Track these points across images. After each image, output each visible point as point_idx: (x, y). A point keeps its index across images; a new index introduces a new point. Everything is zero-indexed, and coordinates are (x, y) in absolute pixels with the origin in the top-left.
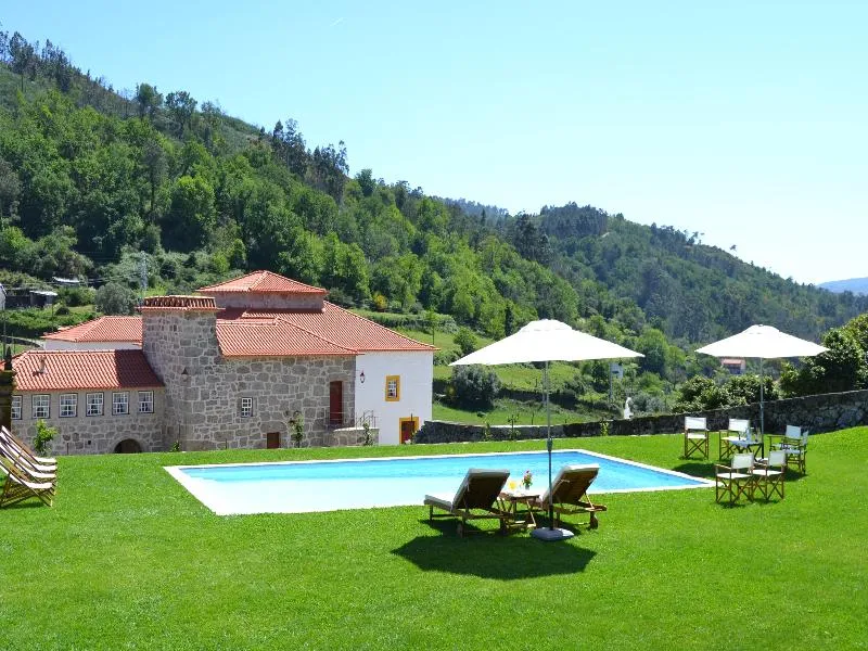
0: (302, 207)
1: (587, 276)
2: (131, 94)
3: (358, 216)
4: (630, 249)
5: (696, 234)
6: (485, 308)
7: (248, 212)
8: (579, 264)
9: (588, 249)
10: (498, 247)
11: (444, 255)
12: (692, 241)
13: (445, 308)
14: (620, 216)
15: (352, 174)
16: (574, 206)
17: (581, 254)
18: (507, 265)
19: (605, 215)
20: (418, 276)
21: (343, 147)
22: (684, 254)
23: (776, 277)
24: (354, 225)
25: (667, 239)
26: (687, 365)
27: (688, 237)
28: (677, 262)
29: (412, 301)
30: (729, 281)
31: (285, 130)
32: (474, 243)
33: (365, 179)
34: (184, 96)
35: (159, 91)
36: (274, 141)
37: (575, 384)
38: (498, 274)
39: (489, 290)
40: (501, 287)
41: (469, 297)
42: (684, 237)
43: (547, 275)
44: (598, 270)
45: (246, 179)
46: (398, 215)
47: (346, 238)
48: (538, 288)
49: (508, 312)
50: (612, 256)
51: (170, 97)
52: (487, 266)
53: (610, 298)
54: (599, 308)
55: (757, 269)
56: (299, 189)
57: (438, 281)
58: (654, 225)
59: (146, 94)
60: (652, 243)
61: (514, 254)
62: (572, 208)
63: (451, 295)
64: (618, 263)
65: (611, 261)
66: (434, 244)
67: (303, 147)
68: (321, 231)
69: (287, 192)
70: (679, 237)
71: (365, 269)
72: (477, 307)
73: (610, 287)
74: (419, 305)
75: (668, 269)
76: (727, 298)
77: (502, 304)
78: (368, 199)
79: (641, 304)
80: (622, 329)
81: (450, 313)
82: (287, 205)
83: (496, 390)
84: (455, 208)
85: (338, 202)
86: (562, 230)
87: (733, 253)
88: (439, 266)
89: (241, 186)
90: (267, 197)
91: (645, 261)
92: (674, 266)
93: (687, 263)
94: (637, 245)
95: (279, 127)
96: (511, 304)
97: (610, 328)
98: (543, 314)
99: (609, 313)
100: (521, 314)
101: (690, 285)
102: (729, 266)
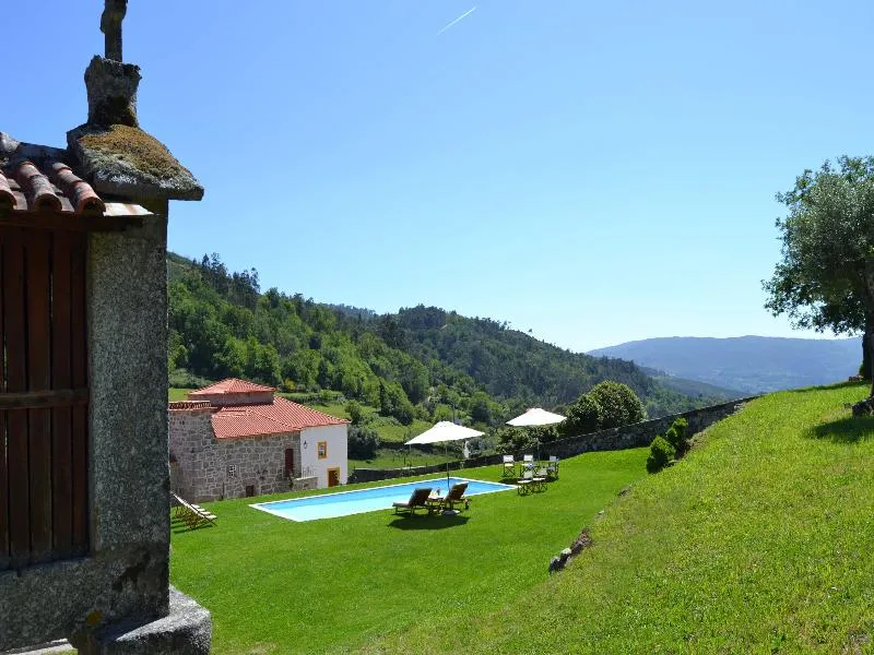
0: (230, 319)
1: (434, 357)
3: (270, 323)
4: (462, 336)
5: (505, 323)
6: (365, 385)
7: (188, 325)
8: (428, 348)
9: (434, 337)
10: (368, 339)
11: (333, 348)
12: (503, 327)
13: (337, 386)
14: (454, 313)
15: (263, 291)
16: (422, 306)
17: (429, 341)
18: (378, 353)
19: (444, 312)
20: (316, 365)
21: (254, 272)
22: (498, 337)
24: (267, 331)
25: (487, 327)
27: (501, 325)
28: (493, 343)
29: (312, 382)
30: (528, 354)
31: (211, 261)
32: (355, 338)
33: (272, 294)
36: (203, 268)
38: (373, 360)
39: (366, 371)
40: (375, 368)
41: (353, 377)
43: (406, 358)
44: (440, 352)
45: (185, 301)
46: (299, 321)
47: (262, 340)
48: (401, 368)
49: (382, 387)
50: (450, 341)
52: (364, 354)
53: (450, 371)
54: (443, 379)
56: (226, 306)
57: (331, 368)
60: (477, 330)
61: (383, 345)
62: (421, 308)
63: (341, 376)
64: (454, 346)
65: (450, 344)
66: (325, 339)
67: (225, 273)
68: (244, 336)
69: (217, 308)
70: (495, 325)
71: (278, 364)
72: (359, 383)
73: (450, 363)
74: (317, 386)
75: (488, 348)
76: (528, 366)
77: (376, 382)
78: (275, 310)
79: (471, 373)
80: (459, 393)
81: (341, 390)
82: (217, 319)
83: (378, 444)
84: (340, 313)
85: (254, 313)
86: (415, 324)
87: (531, 335)
88: (330, 357)
89: (182, 306)
90: (203, 313)
91: (473, 343)
92: (491, 346)
93: (501, 343)
94: (467, 333)
95: (206, 259)
96: (383, 380)
97: (452, 394)
98: (405, 386)
99: (450, 383)
100: (392, 387)
101: (503, 358)
102: (528, 344)
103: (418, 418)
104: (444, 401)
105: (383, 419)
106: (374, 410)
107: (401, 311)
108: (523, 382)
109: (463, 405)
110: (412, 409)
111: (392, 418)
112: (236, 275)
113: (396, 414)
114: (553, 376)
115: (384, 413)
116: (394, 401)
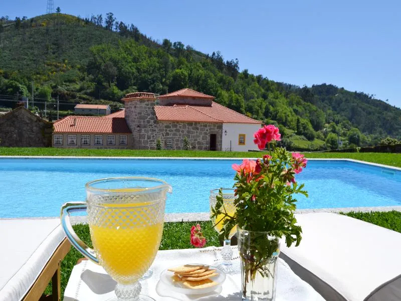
0: (221, 80)
1: (329, 109)
2: (161, 42)
3: (242, 85)
4: (346, 100)
5: (372, 95)
6: (289, 119)
7: (201, 82)
8: (327, 105)
9: (330, 100)
10: (295, 97)
11: (274, 100)
12: (371, 98)
13: (274, 118)
14: (343, 88)
15: (241, 71)
16: (325, 84)
17: (327, 102)
18: (298, 104)
19: (337, 88)
20: (264, 106)
21: (237, 61)
22: (368, 102)
24: (240, 88)
25: (361, 97)
26: (368, 142)
27: (370, 96)
28: (365, 105)
29: (261, 115)
30: (385, 112)
31: (216, 55)
32: (286, 96)
33: (245, 73)
34: (180, 44)
35: (171, 41)
36: (212, 59)
37: (324, 147)
38: (295, 107)
39: (291, 112)
40: (296, 111)
41: (283, 114)
42: (368, 96)
43: (314, 108)
44: (333, 107)
45: (200, 71)
46: (257, 85)
47: (237, 92)
48: (310, 112)
49: (298, 120)
50: (339, 102)
51: (175, 43)
52: (290, 104)
53: (338, 117)
54: (334, 121)
55: (397, 108)
56: (220, 74)
57: (271, 109)
58: (356, 92)
59: (166, 42)
60: (355, 98)
61: (301, 100)
62: (324, 85)
63: (277, 113)
64: (341, 105)
65: (339, 104)
66: (271, 96)
67: (222, 61)
68: (228, 90)
69: (215, 76)
70: (366, 96)
71: (244, 104)
72: (286, 118)
73: (338, 114)
74: (264, 117)
75: (361, 107)
76: (384, 119)
77: (296, 117)
78: (247, 80)
79: (350, 119)
80: (342, 128)
81: (276, 120)
82: (215, 80)
84: (279, 85)
85: (235, 81)
86: (320, 93)
87: (387, 102)
88: (273, 104)
89: (198, 73)
90: (207, 77)
91: (352, 104)
92: (363, 106)
93: (368, 105)
94: (349, 98)
95: (214, 54)
96: (299, 117)
97: (338, 128)
98: (312, 122)
99: (337, 123)
100: (303, 121)
101: (370, 113)
102: (385, 107)
103: (317, 138)
104: (334, 131)
105: (298, 137)
106: (293, 131)
107: (313, 86)
108: (380, 127)
109: (344, 135)
110: (315, 133)
111: (303, 137)
112: (227, 62)
113: (305, 135)
114: (399, 125)
115: (299, 133)
116: (305, 128)
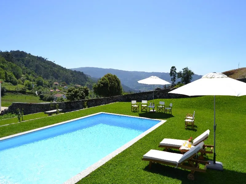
1: (23, 66)
4: (32, 61)
8: (21, 63)
9: (23, 60)
12: (46, 60)
14: (30, 54)
17: (21, 61)
18: (3, 62)
19: (26, 53)
22: (44, 62)
23: (63, 67)
25: (40, 59)
26: (47, 84)
28: (43, 64)
30: (53, 68)
37: (24, 88)
38: (2, 65)
40: (3, 67)
42: (44, 59)
43: (14, 65)
44: (25, 65)
48: (12, 68)
49: (6, 73)
53: (29, 70)
54: (27, 72)
55: (59, 66)
58: (38, 56)
60: (38, 60)
61: (5, 60)
62: (18, 51)
64: (30, 63)
65: (28, 63)
70: (43, 59)
73: (29, 68)
75: (41, 65)
76: (54, 71)
77: (4, 71)
79: (36, 72)
80: (32, 77)
83: (5, 91)
86: (16, 56)
87: (54, 63)
91: (36, 63)
93: (45, 64)
94: (34, 60)
96: (6, 71)
97: (30, 77)
98: (14, 74)
99: (29, 74)
100: (9, 73)
101: (46, 68)
102: (54, 65)
103: (19, 83)
104: (28, 79)
105: (7, 83)
106: (3, 80)
107: (11, 51)
108: (52, 75)
109: (34, 81)
110: (17, 81)
113: (11, 82)
114: (61, 74)
115: (7, 81)
116: (10, 78)
